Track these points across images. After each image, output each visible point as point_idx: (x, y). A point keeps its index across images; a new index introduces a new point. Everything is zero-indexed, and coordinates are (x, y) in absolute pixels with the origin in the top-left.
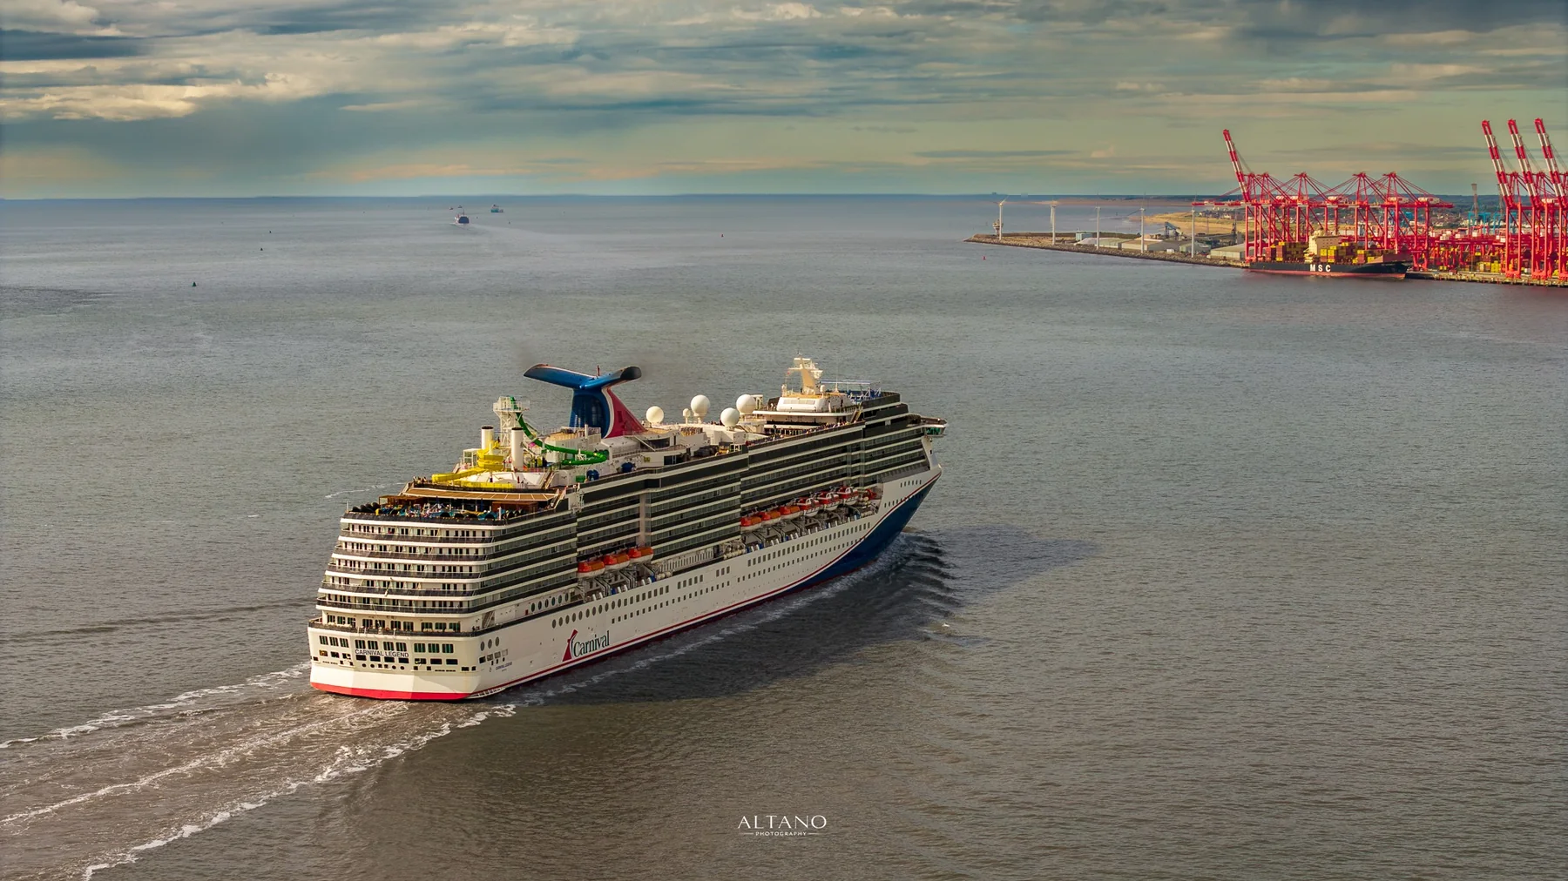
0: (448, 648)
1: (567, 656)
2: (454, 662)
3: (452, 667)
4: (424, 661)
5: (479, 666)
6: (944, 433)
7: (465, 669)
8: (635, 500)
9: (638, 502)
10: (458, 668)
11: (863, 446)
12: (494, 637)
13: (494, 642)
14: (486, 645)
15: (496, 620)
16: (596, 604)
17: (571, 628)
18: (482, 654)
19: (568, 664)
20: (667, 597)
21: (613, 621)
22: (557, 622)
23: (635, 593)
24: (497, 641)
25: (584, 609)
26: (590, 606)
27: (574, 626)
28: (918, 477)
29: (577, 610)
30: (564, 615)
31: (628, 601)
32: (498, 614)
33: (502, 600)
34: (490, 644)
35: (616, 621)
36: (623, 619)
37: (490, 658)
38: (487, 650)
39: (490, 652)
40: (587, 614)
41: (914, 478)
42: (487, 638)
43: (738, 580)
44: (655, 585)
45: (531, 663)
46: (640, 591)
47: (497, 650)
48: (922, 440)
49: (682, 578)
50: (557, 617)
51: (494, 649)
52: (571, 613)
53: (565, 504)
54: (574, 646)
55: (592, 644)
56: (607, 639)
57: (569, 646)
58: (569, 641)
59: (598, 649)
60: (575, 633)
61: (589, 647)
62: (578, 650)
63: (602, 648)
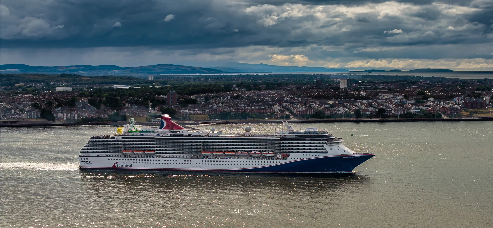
1: (114, 166)
5: (81, 162)
12: (86, 158)
13: (86, 159)
14: (83, 159)
15: (90, 156)
16: (127, 159)
17: (116, 161)
18: (82, 160)
19: (114, 168)
20: (159, 162)
21: (134, 163)
22: (110, 159)
23: (144, 159)
24: (87, 159)
25: (121, 158)
26: (124, 158)
27: (117, 161)
28: (318, 154)
29: (118, 158)
30: (113, 158)
31: (141, 160)
32: (91, 154)
33: (93, 152)
34: (84, 159)
35: (135, 163)
36: (138, 163)
37: (84, 161)
38: (83, 160)
39: (84, 160)
40: (123, 160)
41: (314, 154)
42: (83, 158)
43: (196, 164)
44: (154, 159)
45: (100, 165)
46: (146, 159)
47: (87, 160)
48: (325, 145)
49: (166, 159)
50: (110, 158)
51: (86, 160)
52: (116, 158)
53: (114, 138)
54: (117, 165)
55: (125, 166)
56: (131, 166)
57: (115, 165)
58: (115, 164)
59: (127, 167)
60: (117, 162)
61: (123, 166)
62: (118, 166)
63: (129, 167)
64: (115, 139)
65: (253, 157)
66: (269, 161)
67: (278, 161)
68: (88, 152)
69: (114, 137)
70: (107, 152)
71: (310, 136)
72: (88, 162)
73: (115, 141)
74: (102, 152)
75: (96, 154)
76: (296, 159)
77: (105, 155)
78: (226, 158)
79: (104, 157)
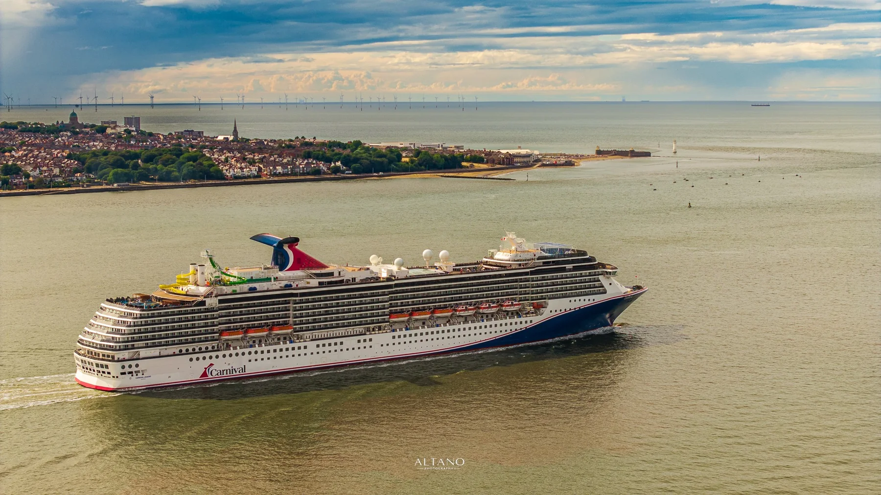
0: (107, 367)
1: (204, 375)
2: (109, 373)
3: (109, 375)
4: (100, 372)
5: (120, 376)
6: (616, 274)
7: (114, 377)
8: (288, 302)
9: (289, 303)
10: (111, 376)
11: (519, 280)
12: (133, 363)
13: (134, 366)
14: (127, 367)
15: (141, 356)
16: (233, 352)
17: (208, 362)
18: (123, 371)
19: (204, 379)
20: (305, 351)
21: (250, 361)
22: (194, 359)
23: (271, 348)
24: (137, 366)
25: (220, 354)
26: (227, 353)
27: (211, 361)
28: (591, 297)
29: (214, 354)
30: (201, 356)
31: (265, 352)
32: (143, 353)
33: (147, 346)
34: (130, 366)
35: (253, 361)
36: (259, 360)
37: (130, 373)
38: (127, 370)
39: (130, 370)
40: (224, 356)
41: (587, 298)
42: (127, 364)
43: (382, 345)
44: (293, 345)
45: (170, 377)
46: (278, 347)
47: (137, 369)
48: (601, 277)
49: (321, 342)
50: (194, 356)
51: (134, 369)
52: (207, 355)
53: (203, 303)
54: (210, 371)
55: (228, 371)
56: (244, 370)
57: (205, 371)
58: (206, 368)
59: (234, 374)
60: (212, 365)
61: (225, 372)
62: (214, 373)
63: (238, 373)
64: (205, 305)
65: (485, 315)
66: (513, 321)
67: (528, 319)
68: (133, 347)
69: (204, 300)
70: (180, 343)
71: (573, 262)
72: (140, 375)
73: (207, 310)
74: (167, 344)
75: (155, 351)
76: (558, 312)
77: (175, 349)
78: (437, 326)
79: (174, 355)
